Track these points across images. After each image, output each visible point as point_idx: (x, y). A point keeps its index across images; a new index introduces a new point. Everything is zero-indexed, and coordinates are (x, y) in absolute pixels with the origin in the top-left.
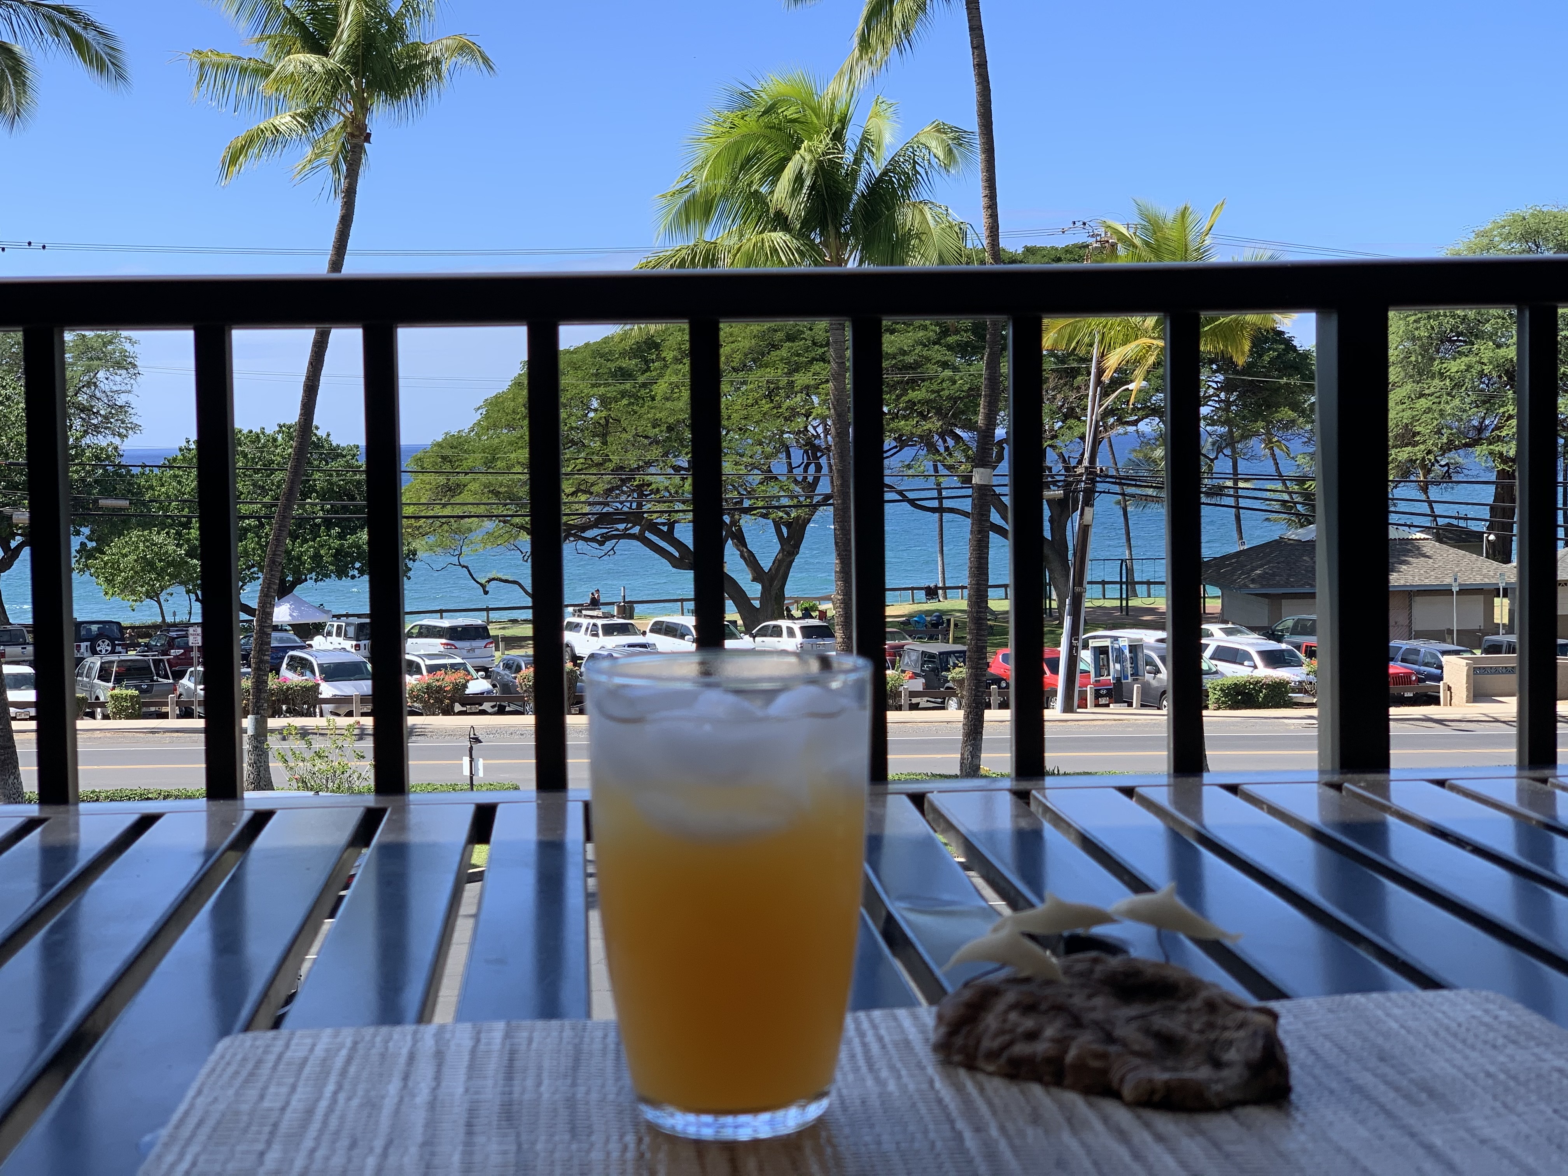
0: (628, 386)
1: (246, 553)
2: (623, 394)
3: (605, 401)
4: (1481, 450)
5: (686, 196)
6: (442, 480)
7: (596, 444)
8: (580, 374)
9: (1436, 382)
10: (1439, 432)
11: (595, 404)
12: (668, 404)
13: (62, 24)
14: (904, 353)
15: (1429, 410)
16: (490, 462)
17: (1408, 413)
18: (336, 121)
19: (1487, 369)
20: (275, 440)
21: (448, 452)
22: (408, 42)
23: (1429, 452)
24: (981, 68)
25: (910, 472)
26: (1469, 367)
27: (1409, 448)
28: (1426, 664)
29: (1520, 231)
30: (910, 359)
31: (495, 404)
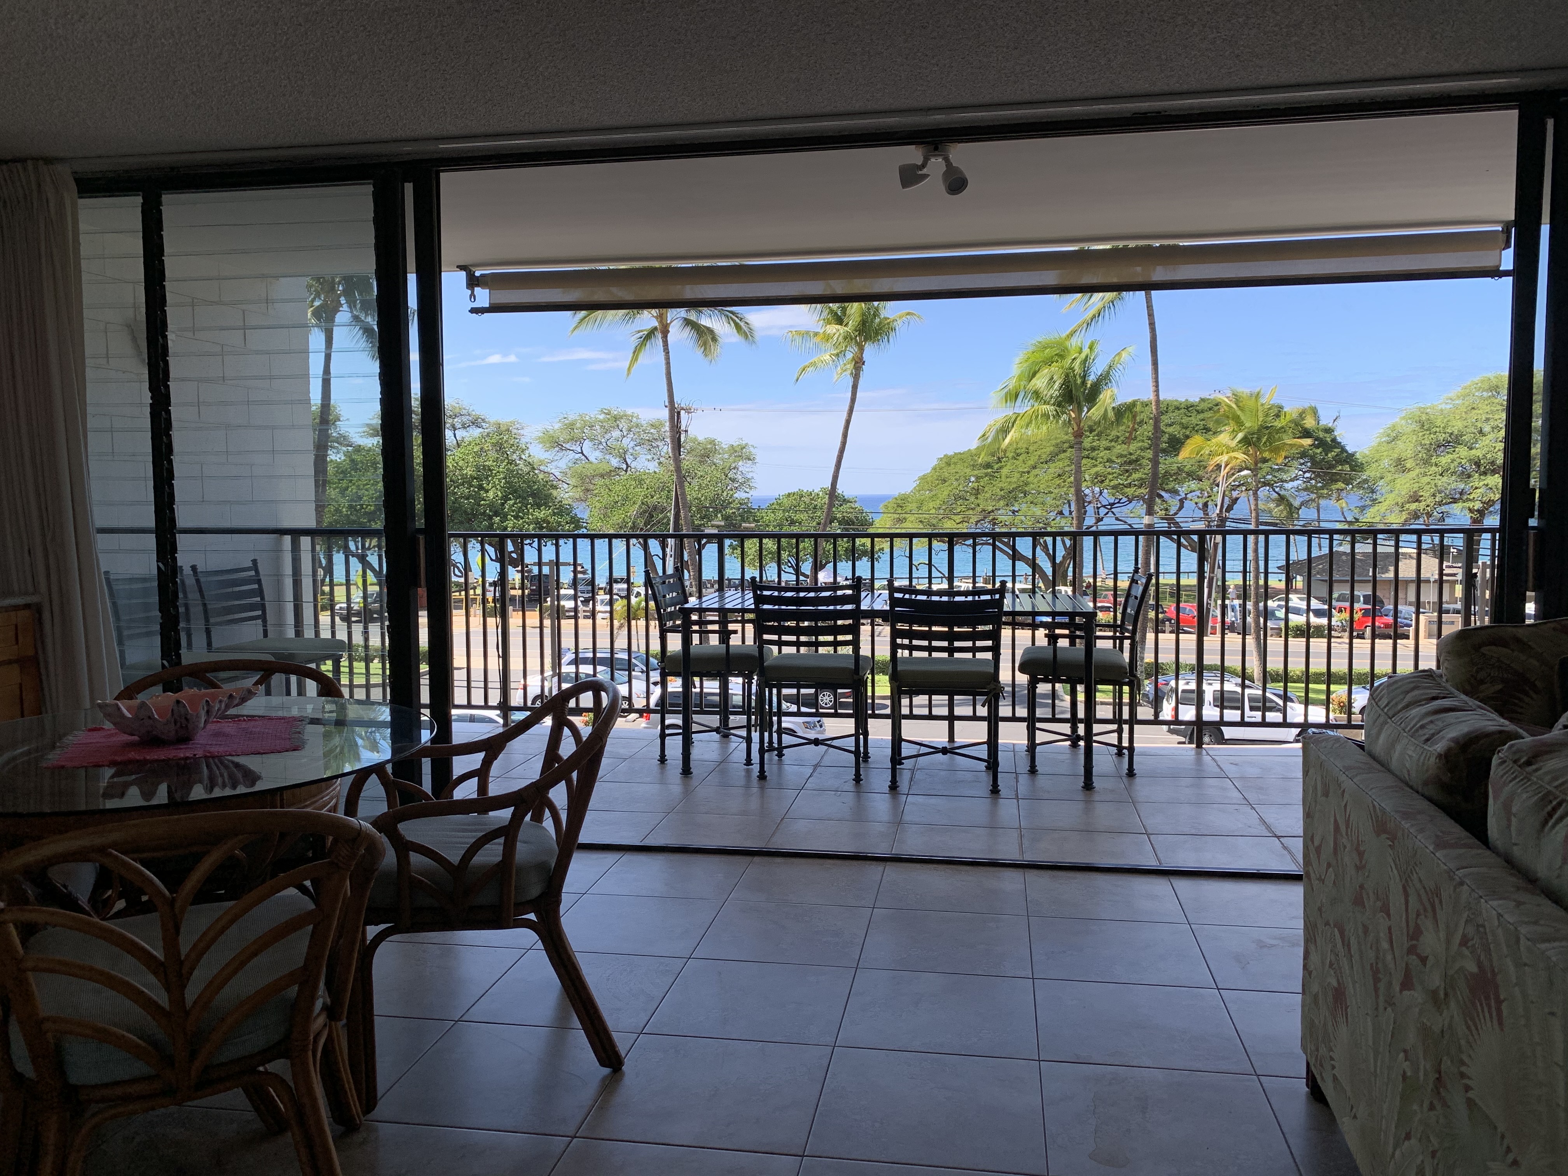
0: (990, 470)
1: (804, 548)
2: (986, 475)
3: (978, 478)
4: (1460, 505)
5: (1006, 390)
6: (897, 516)
7: (972, 499)
8: (966, 464)
9: (1434, 468)
10: (1434, 495)
11: (973, 479)
12: (1008, 480)
13: (732, 319)
14: (1131, 454)
15: (1429, 483)
16: (919, 508)
17: (1416, 485)
18: (849, 356)
19: (1463, 462)
20: (818, 495)
21: (899, 502)
22: (882, 317)
23: (1428, 506)
24: (1152, 325)
25: (1132, 515)
26: (1453, 461)
27: (1417, 504)
28: (1405, 619)
29: (1486, 386)
30: (1133, 457)
31: (923, 478)
